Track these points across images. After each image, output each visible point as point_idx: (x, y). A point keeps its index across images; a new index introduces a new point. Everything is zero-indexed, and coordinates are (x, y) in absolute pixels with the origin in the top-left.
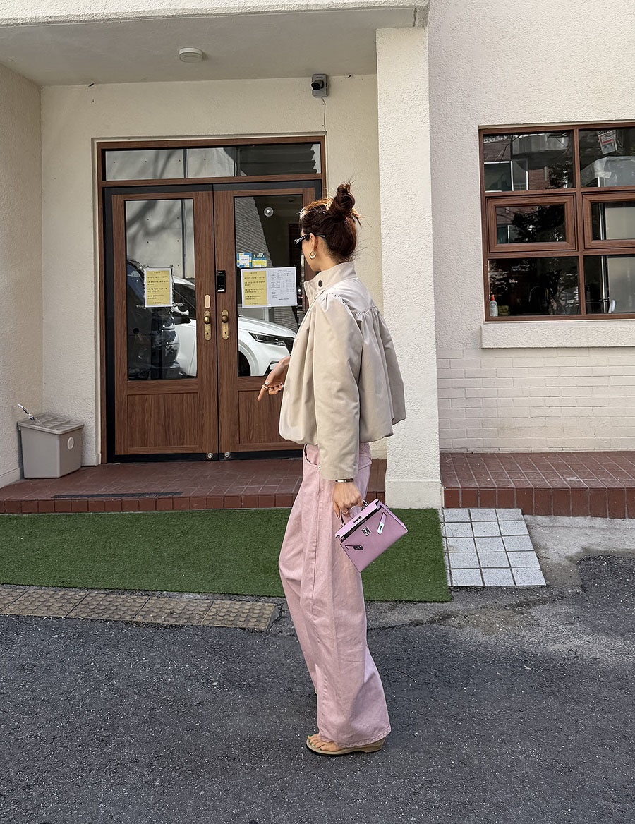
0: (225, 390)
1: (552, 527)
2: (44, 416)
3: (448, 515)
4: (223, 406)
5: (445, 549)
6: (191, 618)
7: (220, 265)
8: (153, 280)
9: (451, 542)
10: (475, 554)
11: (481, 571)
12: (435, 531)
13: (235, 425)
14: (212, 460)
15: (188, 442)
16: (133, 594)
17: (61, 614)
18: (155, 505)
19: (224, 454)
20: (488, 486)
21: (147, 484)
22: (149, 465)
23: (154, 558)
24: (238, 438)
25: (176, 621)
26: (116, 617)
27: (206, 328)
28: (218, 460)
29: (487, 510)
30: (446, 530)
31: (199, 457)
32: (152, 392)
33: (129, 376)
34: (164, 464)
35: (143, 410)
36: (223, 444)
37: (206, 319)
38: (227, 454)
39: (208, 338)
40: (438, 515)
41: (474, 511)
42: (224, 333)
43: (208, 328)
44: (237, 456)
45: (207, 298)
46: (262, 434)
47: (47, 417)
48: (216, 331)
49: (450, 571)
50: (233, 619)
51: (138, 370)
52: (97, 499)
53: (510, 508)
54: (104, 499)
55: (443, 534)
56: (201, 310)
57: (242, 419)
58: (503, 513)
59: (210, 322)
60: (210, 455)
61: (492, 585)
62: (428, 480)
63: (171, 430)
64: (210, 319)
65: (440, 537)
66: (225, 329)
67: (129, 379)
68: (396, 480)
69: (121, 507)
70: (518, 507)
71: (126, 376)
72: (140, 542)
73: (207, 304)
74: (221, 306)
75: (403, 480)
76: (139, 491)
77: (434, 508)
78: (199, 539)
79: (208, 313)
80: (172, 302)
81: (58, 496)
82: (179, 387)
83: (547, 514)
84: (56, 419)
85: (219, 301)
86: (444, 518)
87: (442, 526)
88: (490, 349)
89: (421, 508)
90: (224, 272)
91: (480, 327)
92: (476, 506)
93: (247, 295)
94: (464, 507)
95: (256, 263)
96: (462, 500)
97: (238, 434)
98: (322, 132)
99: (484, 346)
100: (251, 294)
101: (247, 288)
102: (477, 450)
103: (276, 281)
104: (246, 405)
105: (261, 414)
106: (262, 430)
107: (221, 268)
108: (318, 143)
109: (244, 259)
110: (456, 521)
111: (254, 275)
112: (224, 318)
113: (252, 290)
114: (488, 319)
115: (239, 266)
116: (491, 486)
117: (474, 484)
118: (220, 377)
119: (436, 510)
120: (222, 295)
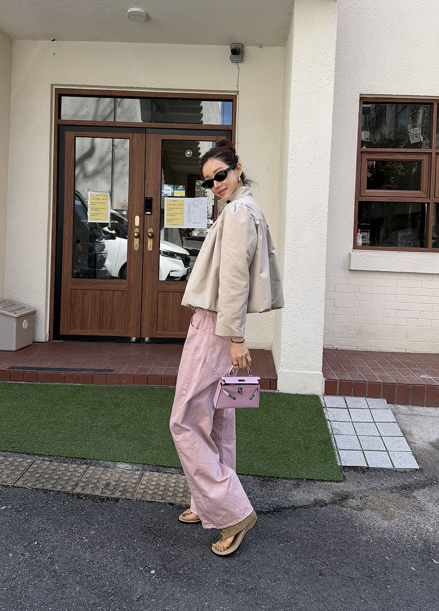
0: (147, 290)
1: (411, 415)
2: (5, 301)
3: (329, 401)
4: (146, 302)
5: (331, 431)
6: (124, 491)
7: (147, 195)
8: (94, 201)
9: (335, 425)
10: (356, 437)
11: (364, 453)
12: (320, 415)
13: (154, 317)
14: (135, 343)
15: (117, 328)
16: (74, 462)
17: (10, 482)
18: (92, 379)
19: (144, 338)
20: (361, 380)
21: (85, 360)
22: (86, 344)
23: (92, 427)
24: (155, 327)
25: (112, 494)
26: (59, 488)
27: (135, 242)
28: (140, 343)
29: (359, 398)
30: (329, 414)
31: (126, 340)
32: (90, 288)
33: (73, 274)
35: (83, 301)
36: (144, 332)
37: (136, 234)
38: (147, 339)
39: (136, 249)
40: (320, 400)
41: (349, 399)
42: (149, 246)
43: (136, 242)
44: (154, 341)
45: (137, 218)
46: (174, 325)
47: (7, 302)
48: (143, 243)
49: (338, 451)
50: (161, 493)
51: (79, 271)
52: (45, 372)
53: (378, 398)
54: (51, 372)
55: (327, 417)
56: (132, 227)
57: (160, 313)
58: (373, 402)
59: (138, 237)
60: (134, 339)
61: (375, 466)
62: (313, 372)
63: (104, 318)
64: (139, 234)
65: (325, 420)
66: (150, 243)
67: (73, 277)
68: (287, 370)
69: (64, 379)
70: (384, 397)
71: (71, 275)
72: (79, 412)
73: (137, 223)
74: (148, 225)
75: (292, 371)
76: (78, 366)
77: (317, 394)
78: (128, 411)
79: (137, 230)
80: (109, 220)
81: (12, 368)
82: (112, 285)
83: (406, 403)
84: (14, 305)
85: (146, 221)
86: (325, 404)
87: (325, 410)
88: (356, 270)
89: (306, 394)
90: (151, 198)
91: (350, 253)
92: (350, 395)
93: (168, 217)
94: (340, 395)
95: (177, 193)
96: (339, 389)
97: (156, 324)
98: (236, 91)
99: (352, 268)
100: (171, 217)
101: (169, 212)
102: (340, 347)
103: (192, 208)
104: (163, 302)
105: (175, 310)
106: (175, 322)
107: (149, 195)
108: (231, 100)
109: (167, 189)
110: (336, 407)
111: (175, 203)
112: (150, 234)
113: (173, 214)
114: (356, 247)
115: (163, 195)
116: (363, 380)
117: (349, 377)
118: (144, 280)
119: (317, 396)
120: (149, 216)
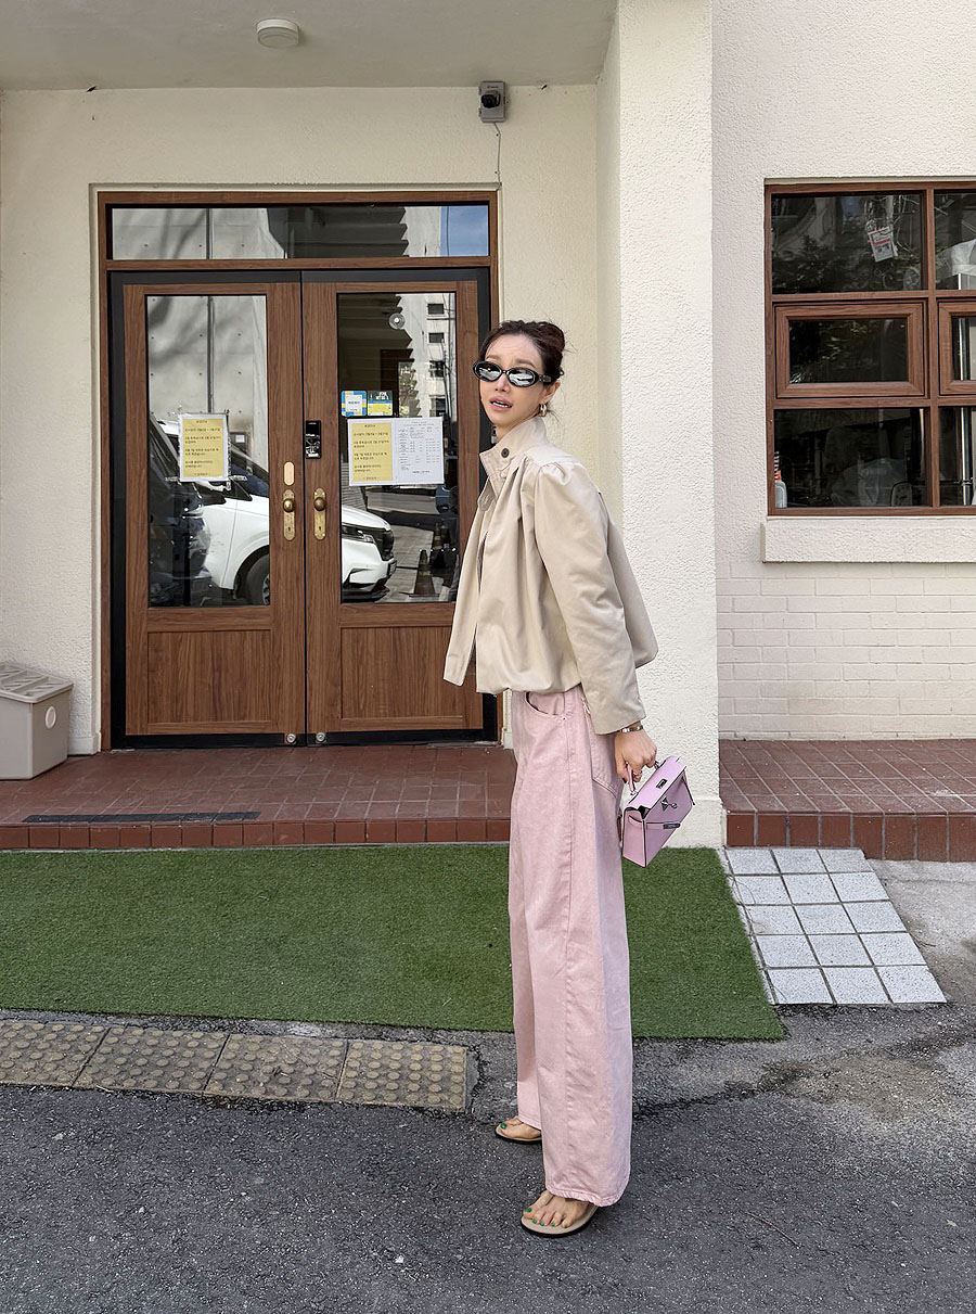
0: (318, 628)
1: (918, 881)
4: (316, 653)
5: (748, 929)
7: (311, 413)
8: (193, 434)
9: (753, 915)
10: (804, 939)
11: (822, 973)
12: (722, 892)
13: (336, 685)
14: (295, 746)
15: (253, 715)
18: (210, 836)
19: (314, 735)
20: (804, 809)
24: (339, 708)
27: (286, 518)
28: (306, 745)
29: (803, 851)
30: (742, 891)
31: (273, 741)
32: (190, 628)
33: (150, 597)
34: (214, 751)
35: (176, 657)
36: (314, 719)
37: (288, 504)
38: (320, 737)
39: (290, 536)
40: (718, 861)
41: (781, 854)
42: (317, 529)
43: (289, 519)
44: (338, 740)
45: (289, 469)
46: (381, 702)
48: (304, 523)
49: (766, 972)
52: (105, 824)
53: (843, 848)
55: (736, 897)
56: (278, 489)
57: (347, 677)
58: (833, 857)
59: (293, 508)
60: (291, 738)
61: (850, 1002)
63: (224, 694)
64: (294, 503)
65: (734, 905)
66: (319, 520)
67: (150, 605)
69: (150, 839)
70: (857, 845)
71: (146, 599)
73: (289, 478)
74: (313, 483)
76: (179, 807)
77: (710, 847)
79: (289, 494)
80: (227, 474)
83: (905, 856)
84: (25, 674)
85: (310, 473)
86: (730, 867)
87: (731, 882)
88: (778, 562)
89: (686, 846)
90: (318, 422)
91: (762, 525)
92: (782, 844)
93: (358, 463)
94: (761, 845)
95: (374, 408)
96: (759, 833)
97: (339, 701)
98: (494, 184)
99: (768, 558)
100: (364, 463)
101: (358, 451)
102: (752, 736)
103: (409, 440)
104: (353, 652)
105: (380, 667)
106: (382, 696)
107: (313, 416)
108: (486, 203)
109: (353, 401)
110: (754, 872)
111: (370, 430)
112: (319, 502)
113: (366, 456)
114: (773, 511)
115: (343, 414)
116: (809, 810)
117: (778, 806)
118: (310, 605)
119: (712, 850)
120: (314, 463)
